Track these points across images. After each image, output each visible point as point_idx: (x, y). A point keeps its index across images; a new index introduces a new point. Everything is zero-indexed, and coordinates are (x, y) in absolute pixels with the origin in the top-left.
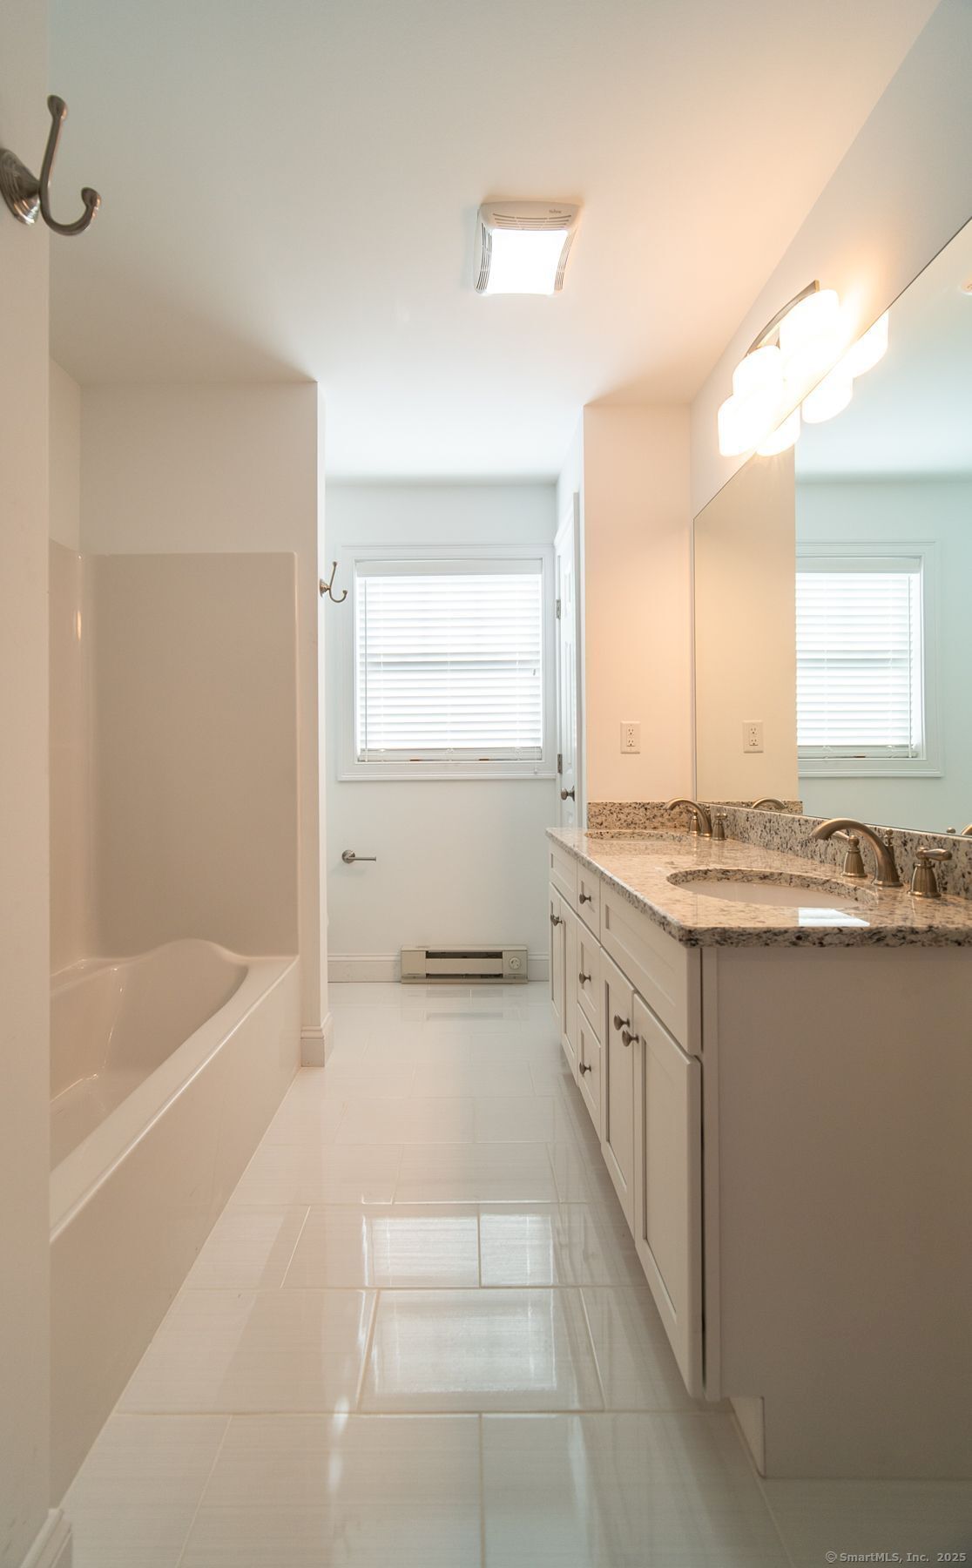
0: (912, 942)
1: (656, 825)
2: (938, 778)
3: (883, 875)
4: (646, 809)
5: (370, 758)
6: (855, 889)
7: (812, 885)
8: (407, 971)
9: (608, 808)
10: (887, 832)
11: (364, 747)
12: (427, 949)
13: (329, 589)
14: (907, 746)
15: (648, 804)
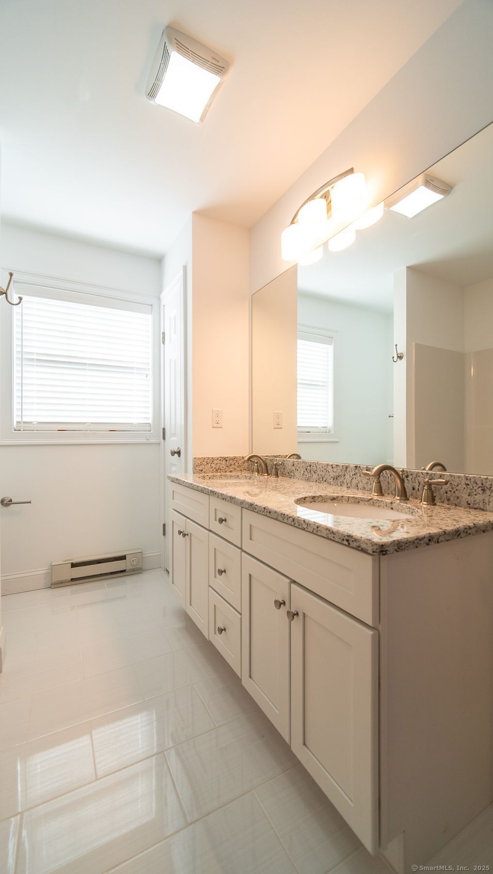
0: (470, 534)
1: (232, 470)
2: (337, 442)
3: (400, 494)
4: (226, 460)
5: (24, 428)
6: (391, 503)
7: (361, 502)
8: (55, 580)
9: (205, 461)
10: (401, 471)
11: (20, 420)
12: (71, 562)
13: (6, 293)
14: (326, 427)
15: (228, 457)
